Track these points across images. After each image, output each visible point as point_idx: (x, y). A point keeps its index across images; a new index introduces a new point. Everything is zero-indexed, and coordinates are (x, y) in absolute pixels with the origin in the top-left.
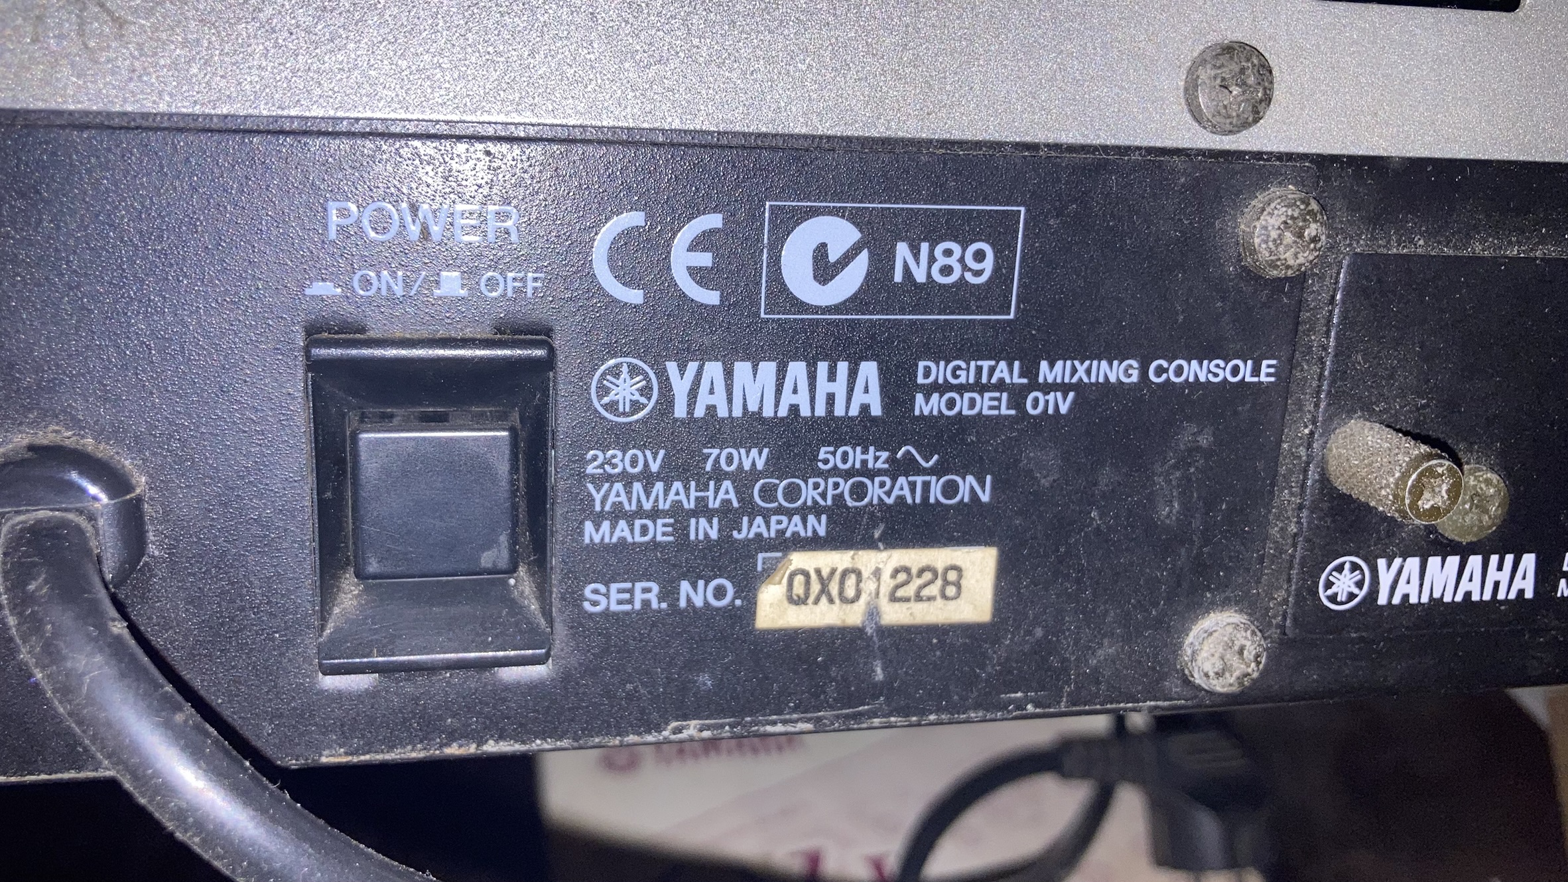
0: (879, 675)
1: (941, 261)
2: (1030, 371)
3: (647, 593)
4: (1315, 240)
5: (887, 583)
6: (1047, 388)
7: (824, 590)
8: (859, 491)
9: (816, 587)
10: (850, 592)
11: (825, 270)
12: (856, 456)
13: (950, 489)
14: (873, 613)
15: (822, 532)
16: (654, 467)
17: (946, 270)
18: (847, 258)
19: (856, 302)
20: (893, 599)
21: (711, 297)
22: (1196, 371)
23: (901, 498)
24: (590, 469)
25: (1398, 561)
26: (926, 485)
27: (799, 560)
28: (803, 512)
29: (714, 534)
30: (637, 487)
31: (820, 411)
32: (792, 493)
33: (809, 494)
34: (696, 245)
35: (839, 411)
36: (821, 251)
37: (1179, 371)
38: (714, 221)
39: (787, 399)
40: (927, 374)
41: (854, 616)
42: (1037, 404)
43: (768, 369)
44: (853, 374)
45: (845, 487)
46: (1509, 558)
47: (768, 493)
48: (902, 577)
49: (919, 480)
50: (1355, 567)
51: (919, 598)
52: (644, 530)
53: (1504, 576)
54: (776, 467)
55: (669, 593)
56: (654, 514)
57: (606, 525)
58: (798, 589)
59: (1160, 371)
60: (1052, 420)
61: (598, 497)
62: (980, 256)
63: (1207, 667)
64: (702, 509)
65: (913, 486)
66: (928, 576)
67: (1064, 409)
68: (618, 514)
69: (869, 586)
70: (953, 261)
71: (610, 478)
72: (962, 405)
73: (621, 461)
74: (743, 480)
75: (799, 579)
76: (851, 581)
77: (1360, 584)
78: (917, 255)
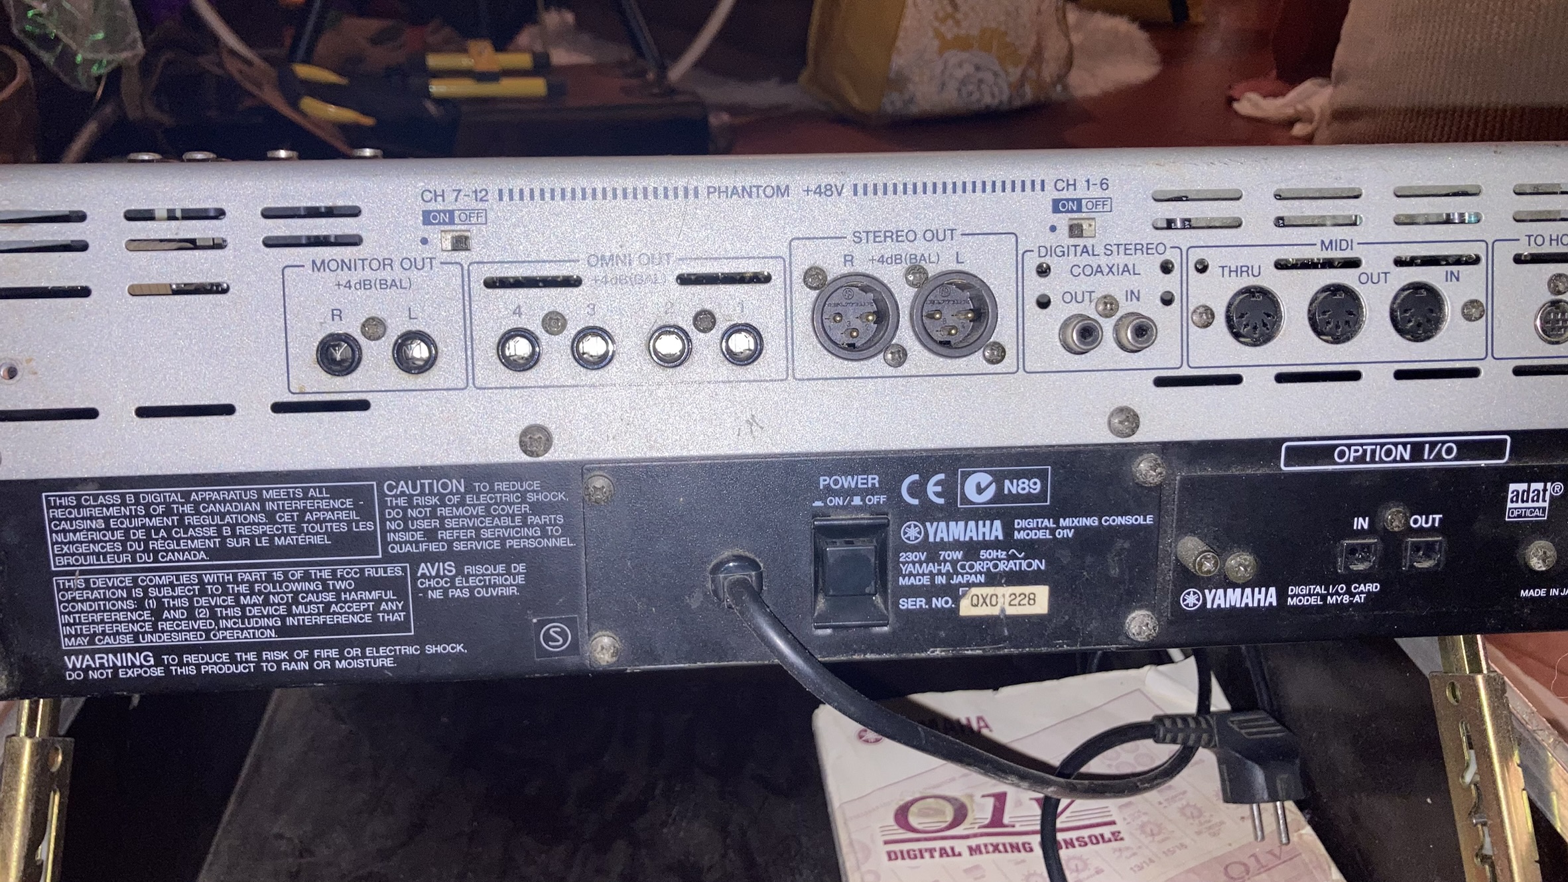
0: (1006, 633)
1: (1021, 486)
2: (1057, 522)
3: (921, 602)
4: (1160, 473)
5: (1008, 599)
6: (1063, 528)
7: (985, 602)
8: (996, 566)
9: (981, 600)
10: (994, 603)
11: (980, 490)
12: (994, 554)
13: (1029, 565)
14: (1003, 610)
15: (983, 581)
16: (923, 559)
17: (1024, 489)
18: (988, 486)
19: (990, 502)
20: (1010, 605)
21: (941, 501)
22: (1120, 520)
23: (1011, 569)
24: (901, 560)
25: (1214, 591)
26: (1020, 564)
27: (974, 590)
28: (976, 574)
29: (944, 582)
30: (917, 565)
31: (981, 538)
32: (972, 567)
33: (977, 567)
34: (936, 484)
36: (978, 485)
37: (1114, 521)
38: (941, 476)
39: (969, 534)
40: (1019, 524)
41: (995, 611)
42: (1060, 534)
43: (961, 524)
44: (992, 525)
45: (991, 565)
46: (1263, 589)
47: (963, 567)
48: (1013, 597)
49: (1018, 562)
50: (1195, 593)
51: (1020, 605)
52: (920, 580)
53: (1262, 596)
54: (966, 558)
55: (929, 602)
56: (923, 575)
57: (907, 578)
58: (975, 602)
59: (1106, 521)
60: (1066, 540)
61: (904, 569)
62: (1035, 484)
63: (1134, 631)
64: (940, 573)
65: (1015, 564)
66: (1023, 596)
67: (1070, 535)
68: (910, 575)
69: (1001, 600)
70: (1025, 486)
71: (908, 563)
72: (1032, 535)
73: (912, 556)
74: (954, 563)
75: (975, 598)
76: (994, 598)
77: (1198, 600)
78: (1012, 484)
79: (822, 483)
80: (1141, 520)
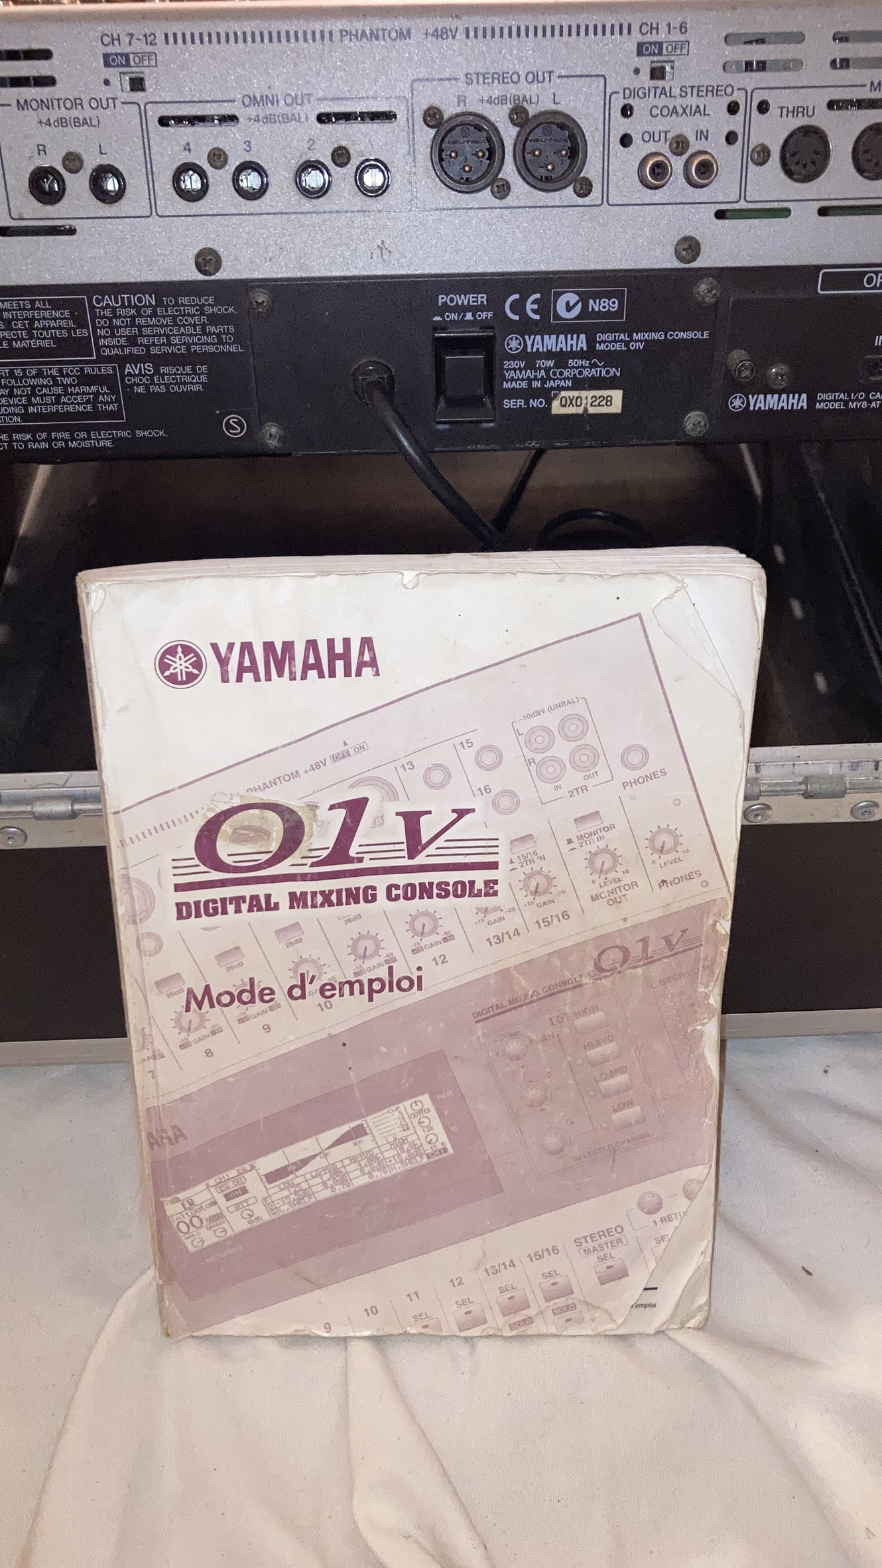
0: (588, 428)
1: (603, 304)
2: (630, 336)
3: (521, 403)
4: (715, 294)
5: (590, 401)
6: (636, 341)
7: (571, 403)
8: (580, 373)
9: (569, 402)
10: (579, 404)
11: (569, 308)
12: (580, 363)
13: (608, 372)
14: (586, 410)
15: (570, 385)
16: (522, 366)
17: (604, 307)
18: (576, 304)
19: (577, 318)
20: (591, 405)
21: (537, 317)
22: (682, 335)
23: (593, 375)
24: (505, 367)
25: (756, 396)
26: (601, 371)
27: (563, 393)
28: (565, 379)
29: (539, 386)
30: (518, 372)
31: (569, 349)
32: (561, 373)
33: (566, 374)
34: (533, 303)
35: (574, 349)
36: (568, 303)
37: (677, 335)
38: (538, 296)
39: (559, 346)
40: (600, 338)
41: (580, 411)
42: (632, 347)
43: (553, 337)
44: (578, 338)
45: (577, 372)
46: (797, 395)
47: (555, 374)
48: (594, 399)
49: (599, 369)
50: (740, 397)
51: (599, 405)
52: (520, 384)
53: (795, 401)
54: (556, 366)
55: (527, 403)
56: (523, 380)
57: (509, 383)
58: (564, 403)
59: (671, 335)
60: (637, 351)
61: (507, 375)
62: (614, 303)
63: (688, 428)
64: (535, 378)
65: (597, 371)
66: (602, 399)
67: (641, 348)
68: (512, 379)
69: (584, 402)
70: (606, 304)
71: (511, 369)
72: (611, 347)
73: (513, 364)
74: (547, 370)
75: (564, 399)
76: (579, 400)
77: (743, 403)
78: (595, 303)
79: (440, 301)
80: (699, 335)
